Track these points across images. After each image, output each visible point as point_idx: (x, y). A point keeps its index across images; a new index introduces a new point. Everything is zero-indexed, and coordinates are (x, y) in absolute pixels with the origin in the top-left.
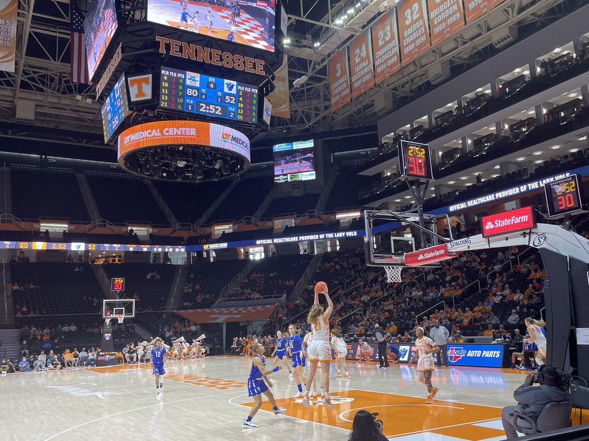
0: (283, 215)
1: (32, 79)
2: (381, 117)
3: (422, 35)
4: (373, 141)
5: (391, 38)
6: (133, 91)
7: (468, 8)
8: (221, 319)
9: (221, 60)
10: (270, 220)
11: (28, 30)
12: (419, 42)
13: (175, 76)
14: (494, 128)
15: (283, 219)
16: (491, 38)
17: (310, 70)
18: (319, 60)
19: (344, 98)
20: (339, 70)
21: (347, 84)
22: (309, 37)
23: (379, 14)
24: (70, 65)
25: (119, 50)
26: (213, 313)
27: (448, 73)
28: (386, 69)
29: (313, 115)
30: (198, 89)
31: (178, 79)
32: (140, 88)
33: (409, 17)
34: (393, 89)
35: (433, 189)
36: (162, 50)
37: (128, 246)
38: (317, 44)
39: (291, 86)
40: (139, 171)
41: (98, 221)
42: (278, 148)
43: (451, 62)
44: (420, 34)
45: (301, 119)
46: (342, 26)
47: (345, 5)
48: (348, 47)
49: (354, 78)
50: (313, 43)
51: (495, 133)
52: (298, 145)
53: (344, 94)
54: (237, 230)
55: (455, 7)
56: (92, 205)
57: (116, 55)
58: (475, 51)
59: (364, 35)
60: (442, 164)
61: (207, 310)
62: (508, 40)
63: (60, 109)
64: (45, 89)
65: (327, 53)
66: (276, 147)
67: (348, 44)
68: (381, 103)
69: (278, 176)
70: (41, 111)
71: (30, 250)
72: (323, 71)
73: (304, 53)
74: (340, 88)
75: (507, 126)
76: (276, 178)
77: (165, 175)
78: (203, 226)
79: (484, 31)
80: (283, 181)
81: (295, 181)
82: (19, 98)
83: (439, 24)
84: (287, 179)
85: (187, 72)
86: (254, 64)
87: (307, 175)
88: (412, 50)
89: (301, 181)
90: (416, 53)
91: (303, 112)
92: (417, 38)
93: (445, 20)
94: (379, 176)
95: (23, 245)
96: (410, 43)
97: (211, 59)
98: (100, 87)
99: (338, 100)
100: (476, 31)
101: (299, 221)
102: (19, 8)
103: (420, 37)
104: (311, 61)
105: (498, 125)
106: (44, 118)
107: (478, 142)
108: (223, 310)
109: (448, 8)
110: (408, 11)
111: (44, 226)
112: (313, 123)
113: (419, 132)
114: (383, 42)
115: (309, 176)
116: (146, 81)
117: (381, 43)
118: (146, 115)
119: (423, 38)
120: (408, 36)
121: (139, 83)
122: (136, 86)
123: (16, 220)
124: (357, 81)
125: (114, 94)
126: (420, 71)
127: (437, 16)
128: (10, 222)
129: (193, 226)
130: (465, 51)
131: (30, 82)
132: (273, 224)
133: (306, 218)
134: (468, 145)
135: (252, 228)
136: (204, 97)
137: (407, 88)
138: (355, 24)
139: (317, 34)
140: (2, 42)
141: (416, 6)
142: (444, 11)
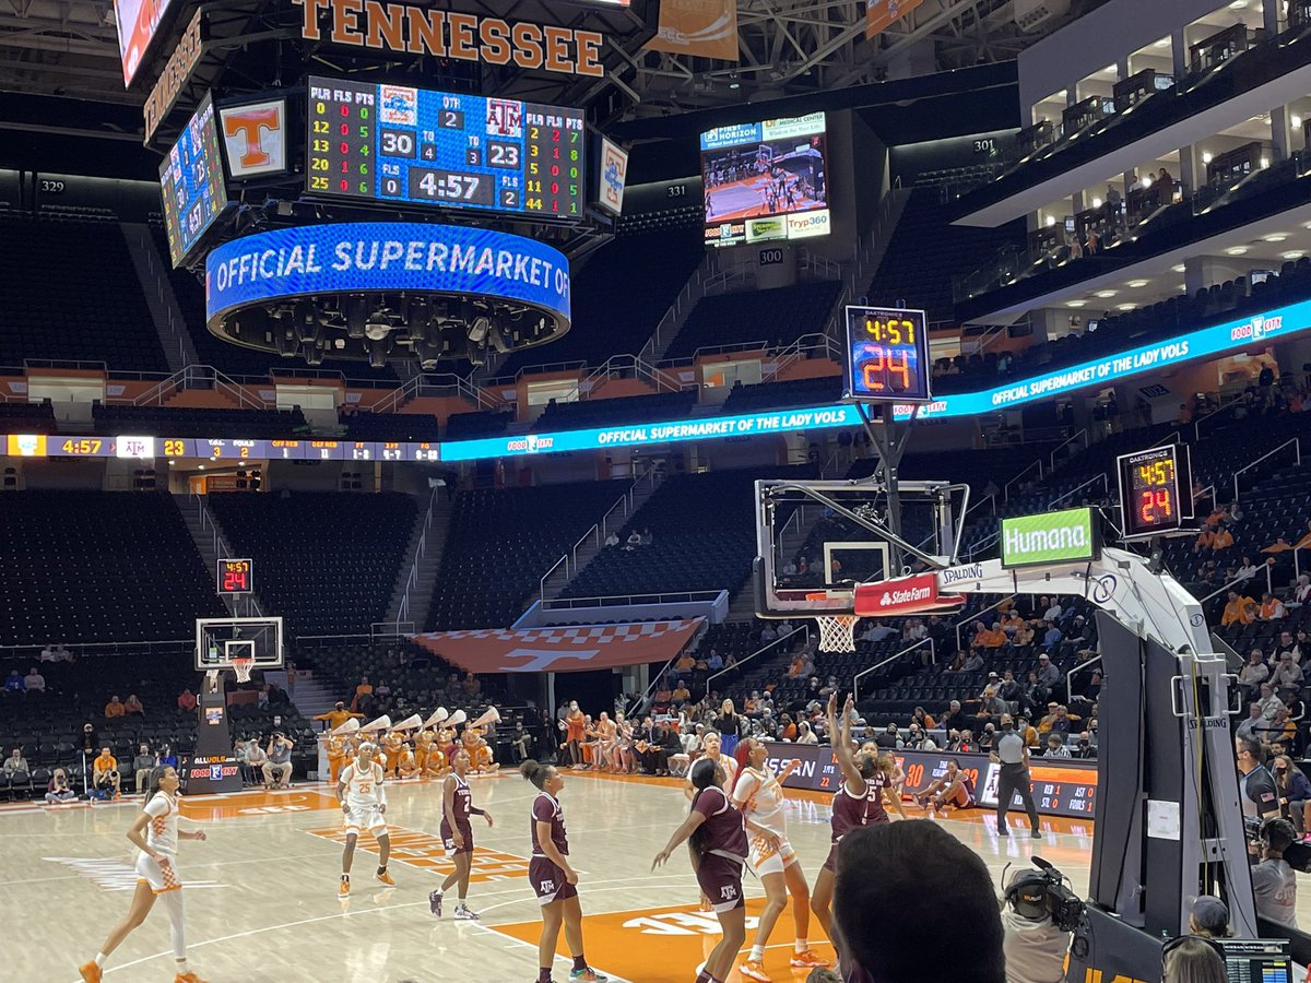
0: (726, 350)
2: (1039, 36)
8: (541, 661)
9: (478, 42)
10: (690, 363)
13: (349, 100)
15: (728, 359)
26: (518, 643)
29: (822, 35)
30: (413, 133)
31: (355, 107)
32: (254, 140)
36: (311, 31)
37: (276, 443)
40: (269, 339)
41: (188, 371)
42: (713, 139)
45: (787, 46)
52: (775, 130)
54: (592, 392)
56: (172, 322)
61: (501, 634)
63: (66, 35)
66: (710, 136)
69: (717, 225)
70: (13, 43)
76: (708, 233)
77: (340, 344)
78: (492, 383)
80: (732, 242)
81: (769, 241)
84: (744, 234)
85: (383, 86)
86: (572, 46)
87: (805, 223)
89: (786, 241)
94: (1020, 233)
97: (447, 43)
101: (773, 367)
106: (24, 65)
108: (547, 633)
111: (40, 388)
112: (822, 57)
113: (1142, 91)
115: (809, 223)
116: (269, 118)
118: (274, 209)
121: (251, 126)
125: (189, 144)
129: (462, 384)
132: (699, 376)
133: (798, 355)
134: (1292, 133)
135: (632, 388)
136: (429, 154)
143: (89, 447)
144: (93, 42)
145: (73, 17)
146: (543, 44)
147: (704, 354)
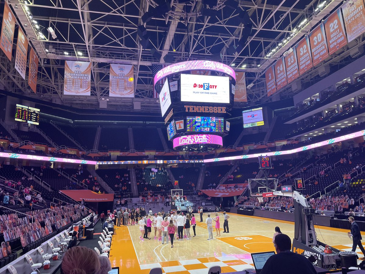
0: (248, 144)
2: (296, 93)
3: (308, 60)
5: (294, 61)
6: (178, 126)
7: (330, 47)
8: (220, 195)
9: (209, 110)
10: (242, 146)
11: (137, 77)
12: (307, 63)
13: (192, 119)
14: (353, 99)
15: (248, 145)
16: (349, 53)
17: (257, 77)
18: (261, 72)
19: (273, 90)
20: (270, 77)
21: (274, 83)
22: (255, 62)
25: (172, 111)
26: (216, 192)
27: (329, 71)
28: (292, 76)
29: (261, 95)
30: (200, 123)
32: (180, 125)
33: (302, 51)
34: (301, 80)
35: (323, 130)
36: (187, 111)
37: (180, 160)
38: (259, 66)
41: (167, 150)
43: (330, 65)
44: (307, 60)
45: (255, 97)
46: (270, 57)
47: (271, 48)
48: (274, 65)
49: (277, 80)
50: (257, 65)
51: (353, 101)
53: (273, 88)
54: (227, 151)
55: (324, 47)
56: (164, 143)
58: (343, 59)
59: (281, 60)
61: (214, 190)
63: (150, 103)
65: (264, 69)
67: (274, 64)
68: (294, 88)
70: (143, 105)
72: (264, 76)
73: (253, 70)
74: (271, 85)
76: (244, 125)
79: (345, 50)
80: (248, 127)
81: (254, 126)
82: (135, 101)
83: (316, 55)
85: (196, 117)
86: (221, 109)
88: (304, 67)
89: (257, 126)
90: (306, 69)
91: (256, 94)
92: (306, 62)
93: (319, 53)
95: (140, 162)
96: (303, 64)
97: (205, 110)
98: (166, 120)
99: (271, 91)
101: (256, 146)
102: (134, 70)
104: (257, 73)
106: (144, 108)
107: (345, 107)
108: (221, 190)
109: (320, 47)
110: (302, 49)
111: (146, 153)
112: (261, 98)
114: (290, 63)
115: (261, 123)
116: (182, 122)
117: (289, 64)
118: (182, 134)
119: (309, 62)
120: (302, 61)
121: (179, 123)
122: (178, 124)
123: (136, 151)
124: (279, 82)
125: (171, 125)
126: (314, 71)
127: (315, 51)
128: (134, 152)
130: (337, 59)
132: (244, 148)
134: (340, 107)
135: (233, 150)
137: (309, 78)
138: (276, 55)
139: (258, 62)
140: (129, 86)
141: (305, 46)
142: (319, 49)
143: (154, 162)
144: (154, 104)
145: (151, 101)
146: (217, 109)
147: (244, 144)
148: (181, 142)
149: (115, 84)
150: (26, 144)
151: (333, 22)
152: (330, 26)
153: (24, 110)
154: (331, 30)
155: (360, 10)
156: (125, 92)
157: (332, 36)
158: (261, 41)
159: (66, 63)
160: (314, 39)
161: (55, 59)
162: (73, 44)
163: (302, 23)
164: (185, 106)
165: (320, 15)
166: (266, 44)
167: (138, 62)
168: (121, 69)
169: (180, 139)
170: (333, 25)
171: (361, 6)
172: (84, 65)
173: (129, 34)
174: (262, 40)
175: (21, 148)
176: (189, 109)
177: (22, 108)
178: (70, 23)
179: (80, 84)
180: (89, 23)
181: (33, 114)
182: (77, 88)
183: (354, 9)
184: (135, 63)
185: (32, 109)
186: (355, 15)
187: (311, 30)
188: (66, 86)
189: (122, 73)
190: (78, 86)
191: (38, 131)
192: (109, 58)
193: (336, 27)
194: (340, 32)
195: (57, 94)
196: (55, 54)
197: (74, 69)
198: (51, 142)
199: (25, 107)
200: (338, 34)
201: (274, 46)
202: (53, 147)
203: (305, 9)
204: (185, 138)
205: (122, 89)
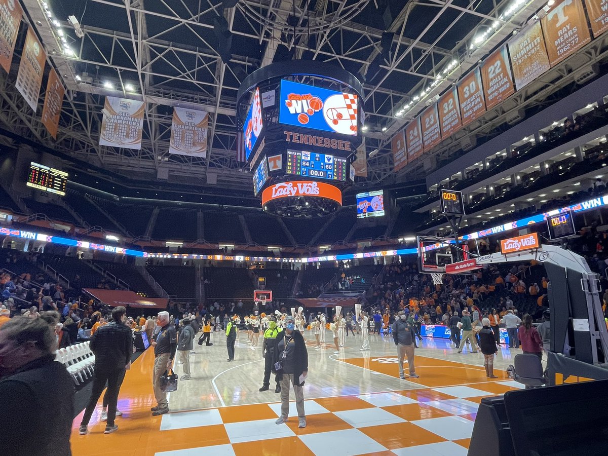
1: (215, 161)
3: (456, 119)
4: (424, 189)
5: (434, 122)
6: (271, 164)
7: (488, 99)
8: (324, 304)
9: (323, 143)
10: (355, 242)
11: (213, 133)
12: (453, 124)
13: (295, 154)
14: (510, 179)
15: (363, 241)
16: (505, 118)
17: (380, 146)
18: (386, 139)
19: (402, 163)
20: (399, 145)
21: (405, 153)
22: (379, 125)
23: (426, 107)
24: (236, 152)
25: (263, 141)
26: (319, 301)
27: (475, 143)
28: (431, 142)
29: (382, 174)
30: (309, 162)
31: (297, 156)
32: (275, 163)
33: (447, 108)
34: (436, 155)
36: (288, 140)
38: (384, 129)
39: (368, 156)
42: (359, 196)
43: (477, 135)
44: (454, 118)
45: (375, 176)
46: (401, 117)
47: (403, 103)
48: (405, 130)
49: (409, 149)
50: (382, 128)
51: (510, 182)
52: (373, 194)
53: (403, 160)
54: (334, 249)
55: (479, 100)
56: (248, 234)
57: (261, 145)
58: (494, 128)
59: (415, 121)
60: (473, 204)
61: (315, 299)
62: (518, 119)
63: (230, 177)
64: (222, 166)
65: (391, 135)
67: (405, 128)
68: (428, 165)
70: (220, 179)
71: (213, 260)
72: (389, 146)
73: (377, 136)
74: (400, 156)
75: (519, 177)
76: (358, 215)
77: (289, 214)
78: (312, 246)
79: (500, 113)
80: (363, 217)
81: (371, 217)
82: (208, 172)
83: (467, 111)
84: (366, 216)
85: (303, 152)
86: (344, 144)
88: (449, 129)
89: (375, 217)
90: (452, 131)
91: (375, 173)
92: (452, 122)
93: (472, 108)
94: (428, 213)
95: (210, 257)
96: (447, 125)
97: (317, 143)
98: (252, 164)
99: (399, 164)
100: (494, 114)
101: (374, 243)
102: (209, 121)
103: (454, 120)
104: (380, 140)
105: (512, 177)
106: (222, 183)
107: (498, 189)
108: (325, 299)
109: (474, 100)
110: (446, 104)
112: (382, 179)
113: (455, 183)
114: (429, 125)
115: (380, 213)
116: (279, 158)
117: (427, 126)
118: (278, 178)
119: (457, 121)
120: (446, 121)
121: (274, 160)
122: (273, 162)
123: (206, 242)
124: (411, 151)
125: (260, 167)
126: (455, 143)
127: (466, 106)
128: (203, 243)
129: (306, 246)
130: (486, 128)
131: (214, 163)
132: (357, 245)
133: (378, 240)
134: (491, 191)
135: (343, 247)
136: (313, 166)
137: (446, 154)
138: (409, 115)
139: (384, 123)
140: (199, 141)
141: (451, 101)
142: (471, 103)
143: (231, 258)
146: (337, 143)
147: (358, 240)
148: (275, 194)
149: (179, 137)
150: (38, 219)
151: (493, 64)
152: (489, 70)
153: (43, 173)
154: (491, 76)
155: (536, 44)
156: (194, 149)
157: (491, 84)
158: (389, 95)
159: (107, 99)
160: (464, 91)
161: (91, 94)
162: (118, 68)
163: (450, 67)
164: (285, 133)
165: (475, 56)
166: (397, 99)
167: (216, 108)
168: (190, 116)
169: (274, 189)
170: (494, 69)
171: (538, 38)
172: (135, 105)
173: (206, 65)
174: (391, 93)
175: (29, 223)
176: (291, 137)
177: (40, 169)
178: (115, 37)
179: (125, 131)
180: (144, 41)
181: (56, 179)
182: (121, 138)
183: (528, 42)
184: (211, 109)
185: (56, 172)
186: (529, 51)
187: (460, 78)
188: (104, 132)
189: (191, 121)
190: (122, 134)
191: (64, 205)
192: (173, 98)
193: (497, 71)
194: (504, 77)
195: (96, 153)
196: (90, 86)
197: (118, 109)
198: (81, 221)
199: (45, 168)
200: (501, 80)
201: (407, 101)
202: (83, 228)
203: (453, 50)
204: (283, 187)
205: (190, 145)
